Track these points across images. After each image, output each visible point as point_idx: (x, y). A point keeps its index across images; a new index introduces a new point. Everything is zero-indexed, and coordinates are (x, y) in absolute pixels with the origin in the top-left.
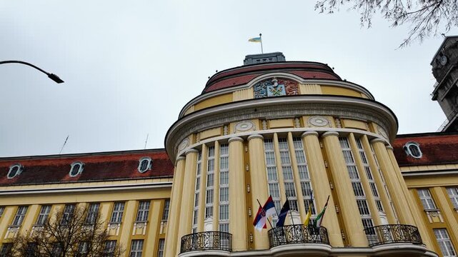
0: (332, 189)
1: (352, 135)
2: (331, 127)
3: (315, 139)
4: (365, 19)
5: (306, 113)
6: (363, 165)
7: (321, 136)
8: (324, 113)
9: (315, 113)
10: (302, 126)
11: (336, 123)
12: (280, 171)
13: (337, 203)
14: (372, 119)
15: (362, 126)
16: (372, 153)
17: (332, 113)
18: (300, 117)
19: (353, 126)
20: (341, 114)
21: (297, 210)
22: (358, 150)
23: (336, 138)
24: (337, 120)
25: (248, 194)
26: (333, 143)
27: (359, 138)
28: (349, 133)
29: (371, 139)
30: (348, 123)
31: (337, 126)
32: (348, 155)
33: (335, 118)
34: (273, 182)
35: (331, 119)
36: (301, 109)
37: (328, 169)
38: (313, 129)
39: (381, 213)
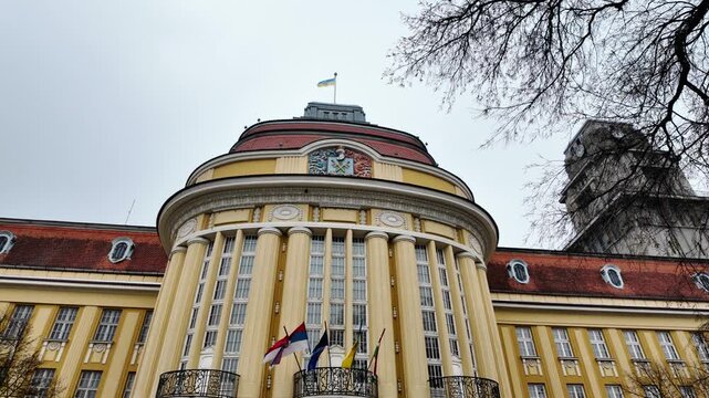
0: (394, 318)
1: (433, 244)
2: (407, 230)
3: (384, 243)
5: (376, 204)
6: (440, 287)
7: (391, 240)
8: (400, 208)
9: (388, 206)
10: (368, 222)
11: (414, 224)
12: (327, 285)
13: (398, 339)
14: (462, 224)
15: (448, 232)
16: (456, 272)
17: (412, 210)
18: (367, 209)
19: (436, 231)
20: (423, 212)
21: (342, 345)
22: (438, 265)
23: (412, 246)
24: (417, 220)
25: (275, 316)
26: (406, 251)
27: (441, 248)
28: (429, 241)
29: (458, 253)
30: (430, 226)
31: (415, 229)
32: (424, 271)
33: (415, 216)
34: (315, 300)
35: (409, 217)
36: (370, 198)
37: (394, 288)
38: (383, 229)
39: (455, 358)
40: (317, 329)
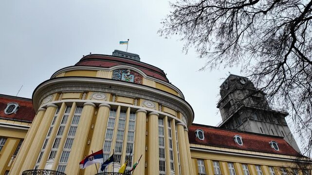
0: (146, 151)
1: (166, 117)
2: (155, 110)
3: (144, 115)
4: (185, 49)
5: (143, 97)
6: (168, 138)
7: (148, 114)
8: (154, 100)
9: (148, 98)
10: (138, 105)
11: (159, 108)
12: (115, 132)
13: (147, 161)
14: (180, 110)
15: (174, 113)
16: (175, 131)
17: (159, 101)
18: (138, 99)
19: (168, 112)
20: (163, 103)
21: (120, 162)
22: (168, 128)
23: (157, 117)
24: (160, 106)
25: (88, 146)
26: (154, 119)
27: (170, 120)
28: (165, 116)
29: (177, 122)
30: (166, 109)
31: (159, 110)
32: (161, 130)
33: (160, 104)
34: (108, 140)
35: (157, 104)
36: (140, 94)
37: (147, 136)
38: (145, 109)
39: (172, 172)
40: (108, 153)
